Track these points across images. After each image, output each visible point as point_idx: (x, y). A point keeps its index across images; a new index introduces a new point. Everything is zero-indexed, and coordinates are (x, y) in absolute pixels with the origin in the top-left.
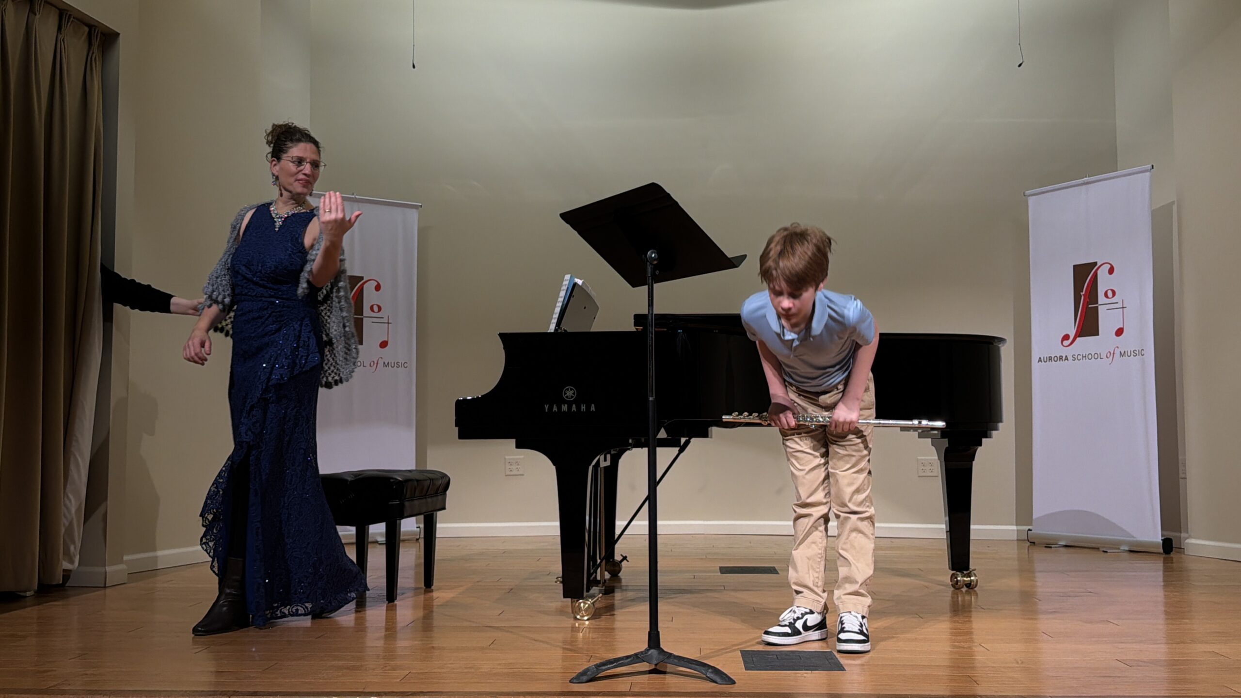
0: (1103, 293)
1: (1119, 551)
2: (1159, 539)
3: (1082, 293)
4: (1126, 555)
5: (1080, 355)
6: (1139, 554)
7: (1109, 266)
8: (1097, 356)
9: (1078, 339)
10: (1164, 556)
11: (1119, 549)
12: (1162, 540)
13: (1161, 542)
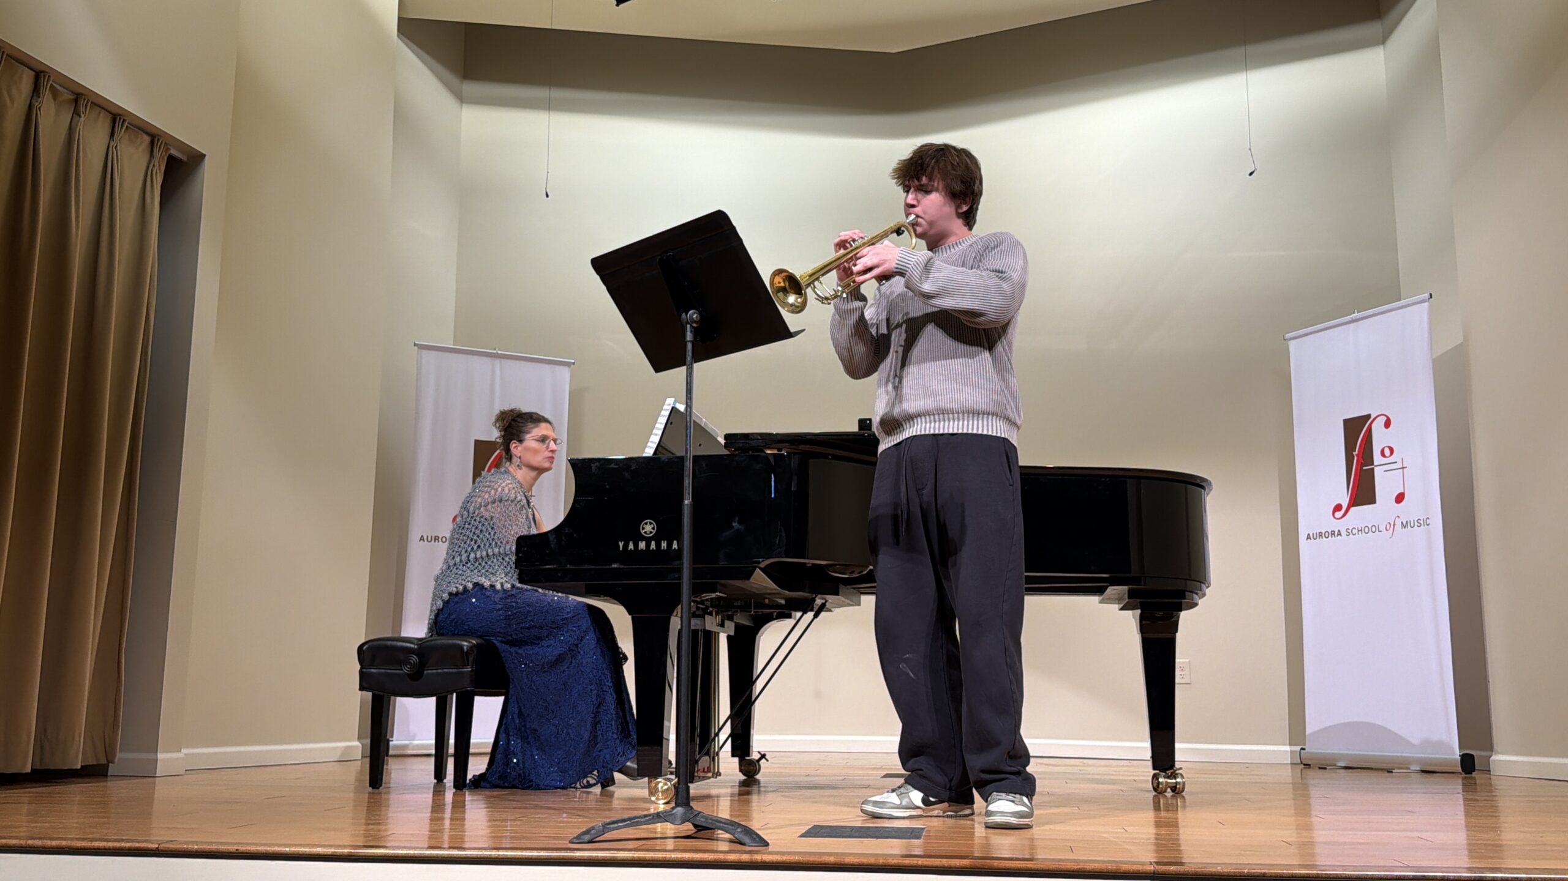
0: (1379, 453)
1: (1409, 771)
2: (1457, 754)
3: (1354, 453)
4: (1419, 775)
5: (1355, 528)
6: (1435, 775)
7: (1384, 419)
8: (1375, 529)
9: (1353, 509)
10: (1464, 775)
11: (1409, 769)
12: (1460, 756)
13: (1459, 758)
